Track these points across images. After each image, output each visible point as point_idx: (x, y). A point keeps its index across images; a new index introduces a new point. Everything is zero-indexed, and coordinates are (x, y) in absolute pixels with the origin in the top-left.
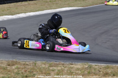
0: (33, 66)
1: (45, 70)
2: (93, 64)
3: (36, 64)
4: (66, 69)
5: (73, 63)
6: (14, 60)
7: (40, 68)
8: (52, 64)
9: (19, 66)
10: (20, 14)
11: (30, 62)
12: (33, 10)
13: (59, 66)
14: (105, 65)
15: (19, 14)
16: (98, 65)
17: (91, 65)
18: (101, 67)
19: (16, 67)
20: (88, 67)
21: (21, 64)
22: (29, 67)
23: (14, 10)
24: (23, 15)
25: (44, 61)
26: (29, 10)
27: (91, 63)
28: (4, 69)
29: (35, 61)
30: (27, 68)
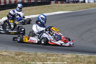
0: (34, 55)
2: (80, 55)
3: (37, 55)
4: (59, 58)
5: (65, 54)
6: (21, 51)
7: (40, 57)
8: (48, 54)
9: (24, 56)
11: (32, 53)
12: (35, 13)
13: (54, 56)
14: (89, 55)
16: (83, 56)
17: (78, 55)
18: (86, 57)
19: (22, 57)
20: (76, 57)
21: (25, 54)
22: (32, 56)
25: (43, 52)
26: (32, 13)
27: (78, 53)
28: (13, 58)
29: (36, 52)
30: (30, 57)
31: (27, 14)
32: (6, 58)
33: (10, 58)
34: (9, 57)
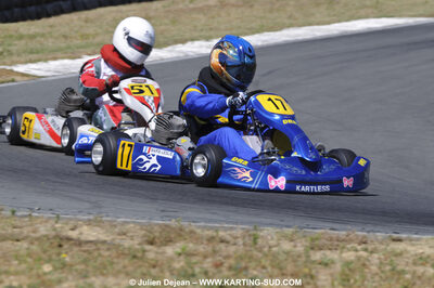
0: (244, 244)
1: (295, 261)
3: (260, 241)
4: (375, 258)
5: (404, 236)
6: (173, 223)
7: (275, 256)
8: (317, 239)
9: (191, 246)
10: (189, 44)
11: (234, 232)
12: (240, 27)
13: (349, 246)
15: (184, 41)
19: (179, 250)
21: (197, 239)
22: (232, 249)
23: (162, 27)
24: (201, 47)
25: (289, 227)
26: (222, 27)
28: (135, 257)
29: (251, 228)
30: (225, 254)
31: (196, 34)
32: (100, 255)
33: (118, 257)
34: (114, 253)
